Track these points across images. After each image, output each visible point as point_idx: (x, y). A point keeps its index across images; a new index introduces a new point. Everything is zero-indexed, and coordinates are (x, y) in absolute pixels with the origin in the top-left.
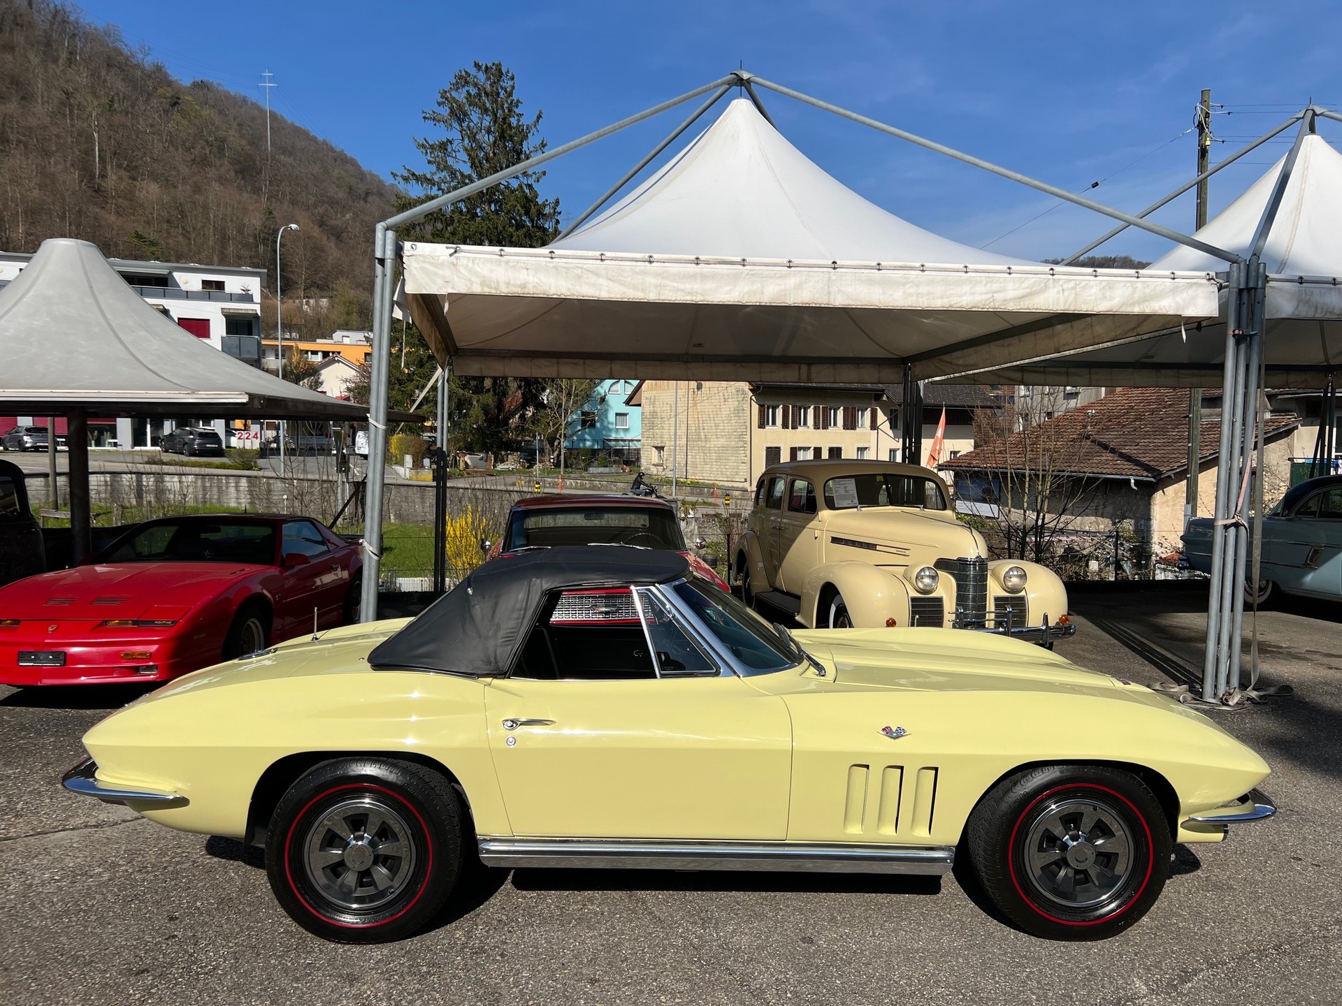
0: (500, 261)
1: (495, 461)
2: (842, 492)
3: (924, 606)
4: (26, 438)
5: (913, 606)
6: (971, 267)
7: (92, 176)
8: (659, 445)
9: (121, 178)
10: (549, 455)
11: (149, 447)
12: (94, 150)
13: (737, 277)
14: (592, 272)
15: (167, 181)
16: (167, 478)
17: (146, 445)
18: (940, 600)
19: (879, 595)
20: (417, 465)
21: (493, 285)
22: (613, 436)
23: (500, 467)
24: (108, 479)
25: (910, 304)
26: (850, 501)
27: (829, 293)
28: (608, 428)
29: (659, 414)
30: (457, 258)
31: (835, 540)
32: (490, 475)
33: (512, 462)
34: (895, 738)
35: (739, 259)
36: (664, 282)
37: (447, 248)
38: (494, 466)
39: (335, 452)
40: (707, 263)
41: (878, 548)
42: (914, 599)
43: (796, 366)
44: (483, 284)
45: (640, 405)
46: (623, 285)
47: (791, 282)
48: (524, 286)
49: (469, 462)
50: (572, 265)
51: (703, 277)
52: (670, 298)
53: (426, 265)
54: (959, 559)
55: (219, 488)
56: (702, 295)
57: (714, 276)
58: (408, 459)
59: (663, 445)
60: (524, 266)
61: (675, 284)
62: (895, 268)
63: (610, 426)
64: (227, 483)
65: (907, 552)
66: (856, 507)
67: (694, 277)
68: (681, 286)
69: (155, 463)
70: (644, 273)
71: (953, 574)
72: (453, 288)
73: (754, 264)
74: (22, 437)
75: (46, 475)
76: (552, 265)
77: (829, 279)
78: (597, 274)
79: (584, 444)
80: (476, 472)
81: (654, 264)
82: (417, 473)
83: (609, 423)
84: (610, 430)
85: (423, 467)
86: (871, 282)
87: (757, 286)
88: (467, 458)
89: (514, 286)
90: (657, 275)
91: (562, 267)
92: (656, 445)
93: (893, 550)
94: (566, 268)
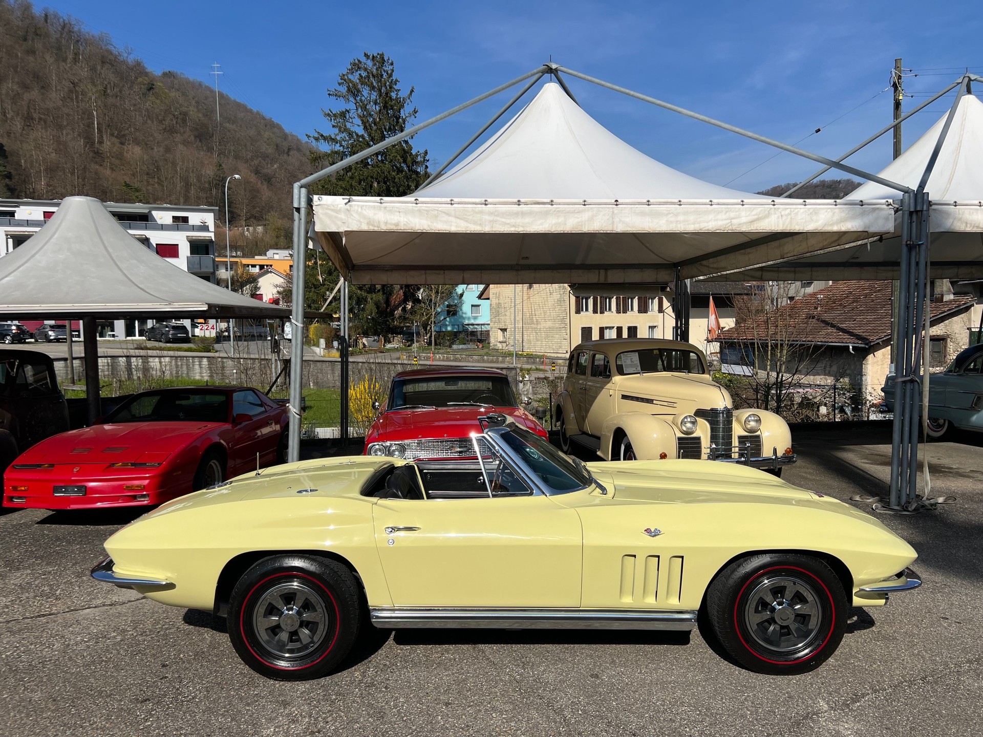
0: (380, 207)
1: (385, 342)
2: (629, 362)
3: (687, 443)
4: (50, 333)
5: (679, 443)
6: (715, 201)
7: (93, 143)
8: (503, 328)
9: (113, 144)
10: (424, 336)
11: (137, 337)
12: (94, 124)
13: (547, 213)
14: (444, 212)
15: (147, 145)
16: (151, 360)
17: (135, 336)
18: (699, 438)
19: (655, 436)
20: (329, 346)
21: (376, 224)
23: (389, 346)
24: (109, 361)
25: (671, 228)
26: (635, 369)
27: (613, 223)
28: (462, 316)
29: (503, 305)
30: (350, 206)
31: (624, 397)
32: (381, 352)
33: (396, 343)
34: (653, 536)
35: (548, 201)
36: (496, 218)
37: (343, 199)
38: (384, 346)
39: (269, 338)
40: (526, 204)
41: (654, 402)
42: (679, 439)
43: (597, 271)
44: (368, 224)
45: (488, 299)
46: (466, 221)
47: (586, 216)
48: (397, 225)
49: (366, 343)
50: (430, 208)
51: (523, 214)
52: (499, 230)
53: (329, 212)
54: (712, 410)
55: (188, 366)
56: (522, 227)
57: (530, 213)
58: (322, 342)
59: (506, 327)
60: (397, 210)
61: (503, 220)
62: (660, 204)
63: (466, 315)
64: (193, 362)
65: (675, 405)
66: (639, 373)
67: (516, 214)
68: (508, 221)
69: (142, 349)
70: (482, 212)
71: (708, 420)
72: (348, 227)
73: (560, 204)
74: (47, 332)
75: (65, 360)
76: (416, 209)
77: (613, 212)
78: (448, 214)
80: (371, 350)
81: (489, 206)
82: (329, 352)
83: (463, 313)
84: (464, 318)
85: (333, 347)
86: (643, 214)
87: (561, 219)
88: (364, 340)
89: (391, 224)
90: (491, 214)
91: (424, 210)
92: (501, 328)
93: (666, 404)
94: (426, 211)
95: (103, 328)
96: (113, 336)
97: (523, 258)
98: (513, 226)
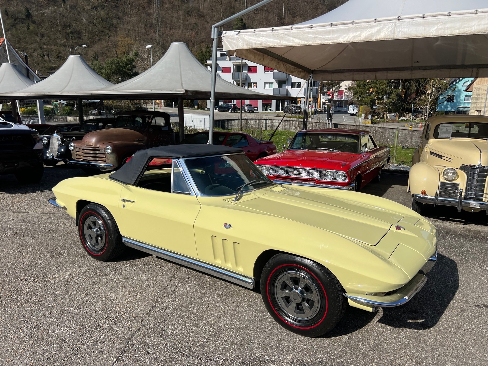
0: (253, 35)
1: (399, 116)
2: (444, 130)
3: (448, 187)
4: (246, 108)
5: (441, 186)
7: (281, 18)
8: (479, 110)
9: (290, 18)
10: (424, 114)
11: (280, 111)
12: (283, 9)
13: (349, 30)
14: (287, 35)
15: (304, 16)
16: (274, 121)
17: (280, 110)
18: (458, 185)
19: (425, 179)
20: (366, 117)
21: (250, 44)
22: (462, 106)
23: (402, 119)
24: (257, 121)
25: (439, 33)
26: (447, 135)
27: (394, 33)
28: (459, 102)
29: (480, 95)
30: (239, 35)
31: (432, 153)
32: (396, 122)
33: (408, 117)
34: (226, 228)
35: (351, 21)
36: (316, 36)
37: (235, 32)
38: (398, 119)
39: (327, 112)
40: (336, 25)
41: (443, 158)
42: (442, 183)
44: (247, 45)
45: (471, 91)
46: (299, 39)
47: (375, 30)
48: (261, 44)
49: (388, 117)
50: (280, 33)
51: (333, 32)
52: (318, 43)
53: (229, 40)
54: (470, 166)
55: (290, 125)
56: (332, 40)
57: (337, 31)
58: (363, 115)
59: (481, 109)
60: (262, 35)
61: (321, 37)
62: (433, 16)
63: (461, 101)
64: (292, 123)
65: (452, 161)
66: (449, 138)
67: (329, 32)
68: (324, 37)
69: (279, 116)
70: (308, 33)
71: (466, 173)
72: (237, 47)
73: (358, 23)
74: (245, 108)
75: (239, 119)
76: (272, 34)
77: (395, 25)
78: (289, 35)
79: (447, 109)
80: (390, 121)
81: (313, 28)
82: (366, 121)
83: (460, 100)
84: (461, 103)
85: (368, 118)
86: (418, 24)
87: (358, 33)
88: (388, 115)
89: (258, 44)
90: (313, 33)
91: (276, 34)
92: (477, 110)
93: (447, 159)
94: (277, 34)
95: (267, 107)
96: (271, 110)
97: (415, 62)
98: (327, 40)
